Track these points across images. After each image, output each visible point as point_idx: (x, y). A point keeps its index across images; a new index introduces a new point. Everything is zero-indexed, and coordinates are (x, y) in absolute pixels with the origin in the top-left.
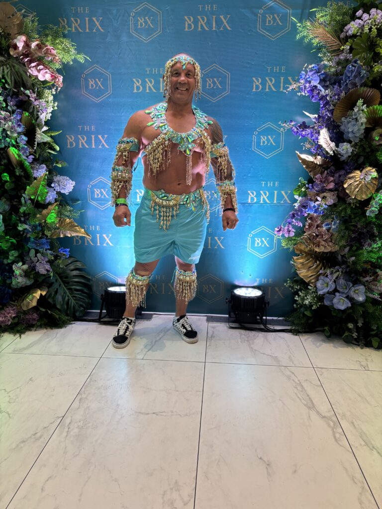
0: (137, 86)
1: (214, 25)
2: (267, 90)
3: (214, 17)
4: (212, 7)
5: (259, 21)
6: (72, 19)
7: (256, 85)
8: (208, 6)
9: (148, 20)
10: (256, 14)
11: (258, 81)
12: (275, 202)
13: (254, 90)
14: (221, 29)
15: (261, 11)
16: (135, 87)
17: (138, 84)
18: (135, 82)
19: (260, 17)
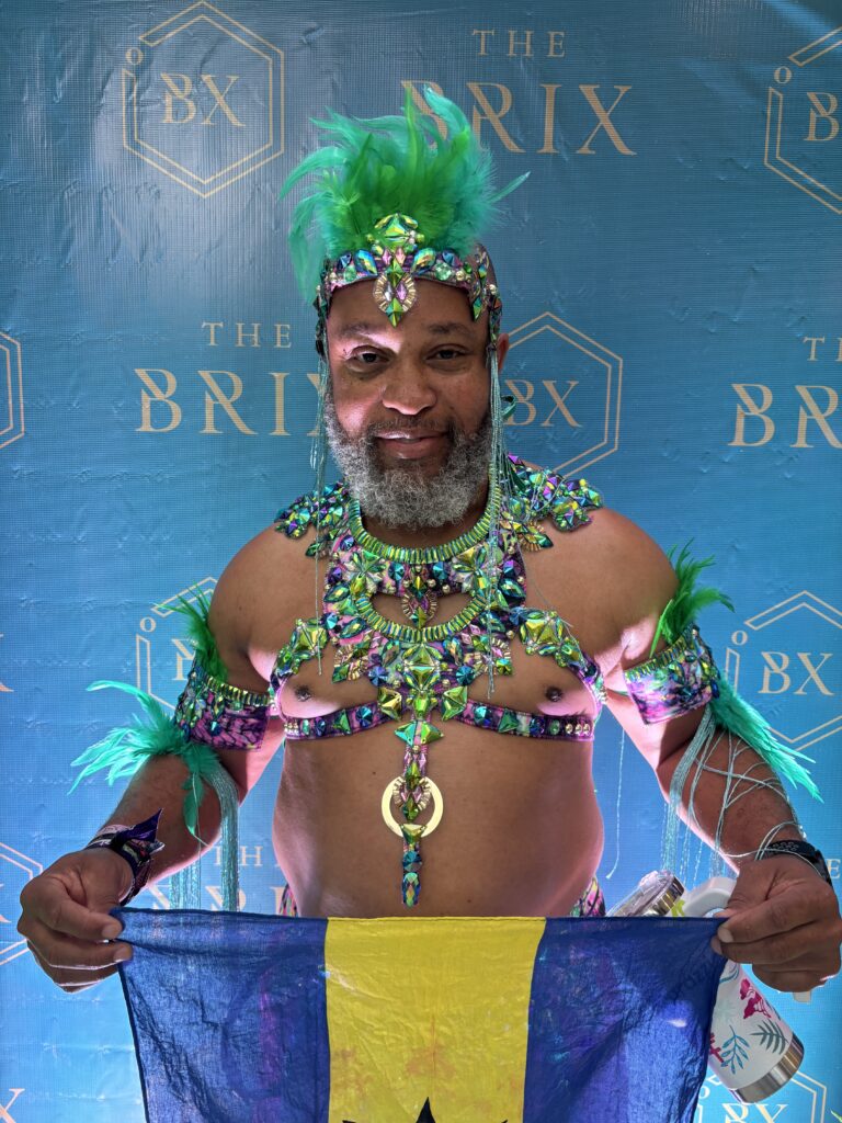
0: (154, 405)
1: (549, 129)
2: (801, 443)
3: (551, 89)
4: (540, 44)
5: (774, 122)
7: (747, 418)
8: (520, 37)
9: (215, 92)
10: (757, 89)
11: (759, 401)
13: (739, 441)
14: (585, 150)
15: (783, 74)
16: (146, 407)
17: (159, 396)
18: (148, 382)
19: (775, 101)
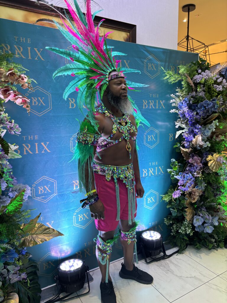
0: (72, 104)
1: (121, 66)
2: (150, 108)
3: (121, 60)
5: (145, 67)
6: (15, 46)
7: (145, 105)
10: (143, 62)
11: (146, 102)
12: (156, 174)
13: (144, 108)
15: (145, 61)
16: (70, 104)
17: (72, 102)
18: (71, 100)
19: (145, 64)
